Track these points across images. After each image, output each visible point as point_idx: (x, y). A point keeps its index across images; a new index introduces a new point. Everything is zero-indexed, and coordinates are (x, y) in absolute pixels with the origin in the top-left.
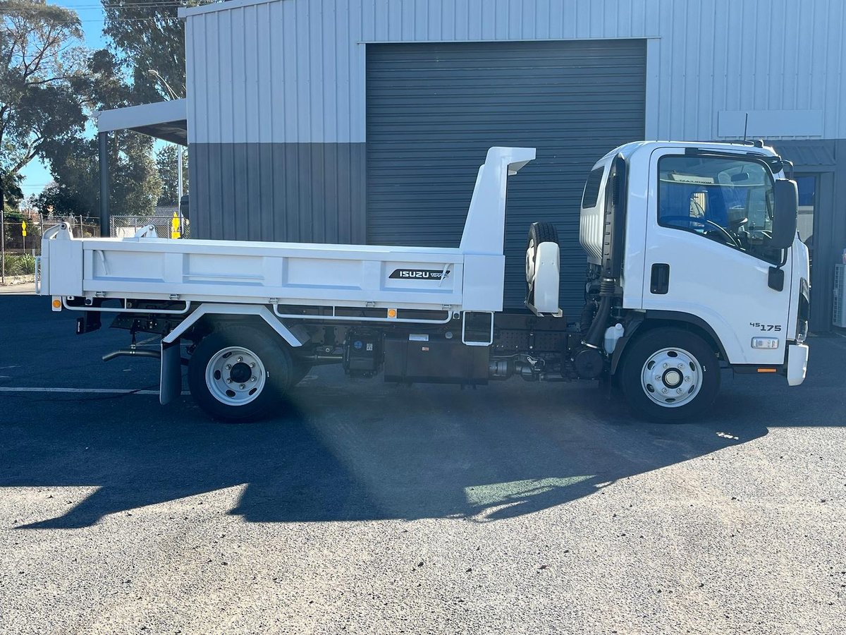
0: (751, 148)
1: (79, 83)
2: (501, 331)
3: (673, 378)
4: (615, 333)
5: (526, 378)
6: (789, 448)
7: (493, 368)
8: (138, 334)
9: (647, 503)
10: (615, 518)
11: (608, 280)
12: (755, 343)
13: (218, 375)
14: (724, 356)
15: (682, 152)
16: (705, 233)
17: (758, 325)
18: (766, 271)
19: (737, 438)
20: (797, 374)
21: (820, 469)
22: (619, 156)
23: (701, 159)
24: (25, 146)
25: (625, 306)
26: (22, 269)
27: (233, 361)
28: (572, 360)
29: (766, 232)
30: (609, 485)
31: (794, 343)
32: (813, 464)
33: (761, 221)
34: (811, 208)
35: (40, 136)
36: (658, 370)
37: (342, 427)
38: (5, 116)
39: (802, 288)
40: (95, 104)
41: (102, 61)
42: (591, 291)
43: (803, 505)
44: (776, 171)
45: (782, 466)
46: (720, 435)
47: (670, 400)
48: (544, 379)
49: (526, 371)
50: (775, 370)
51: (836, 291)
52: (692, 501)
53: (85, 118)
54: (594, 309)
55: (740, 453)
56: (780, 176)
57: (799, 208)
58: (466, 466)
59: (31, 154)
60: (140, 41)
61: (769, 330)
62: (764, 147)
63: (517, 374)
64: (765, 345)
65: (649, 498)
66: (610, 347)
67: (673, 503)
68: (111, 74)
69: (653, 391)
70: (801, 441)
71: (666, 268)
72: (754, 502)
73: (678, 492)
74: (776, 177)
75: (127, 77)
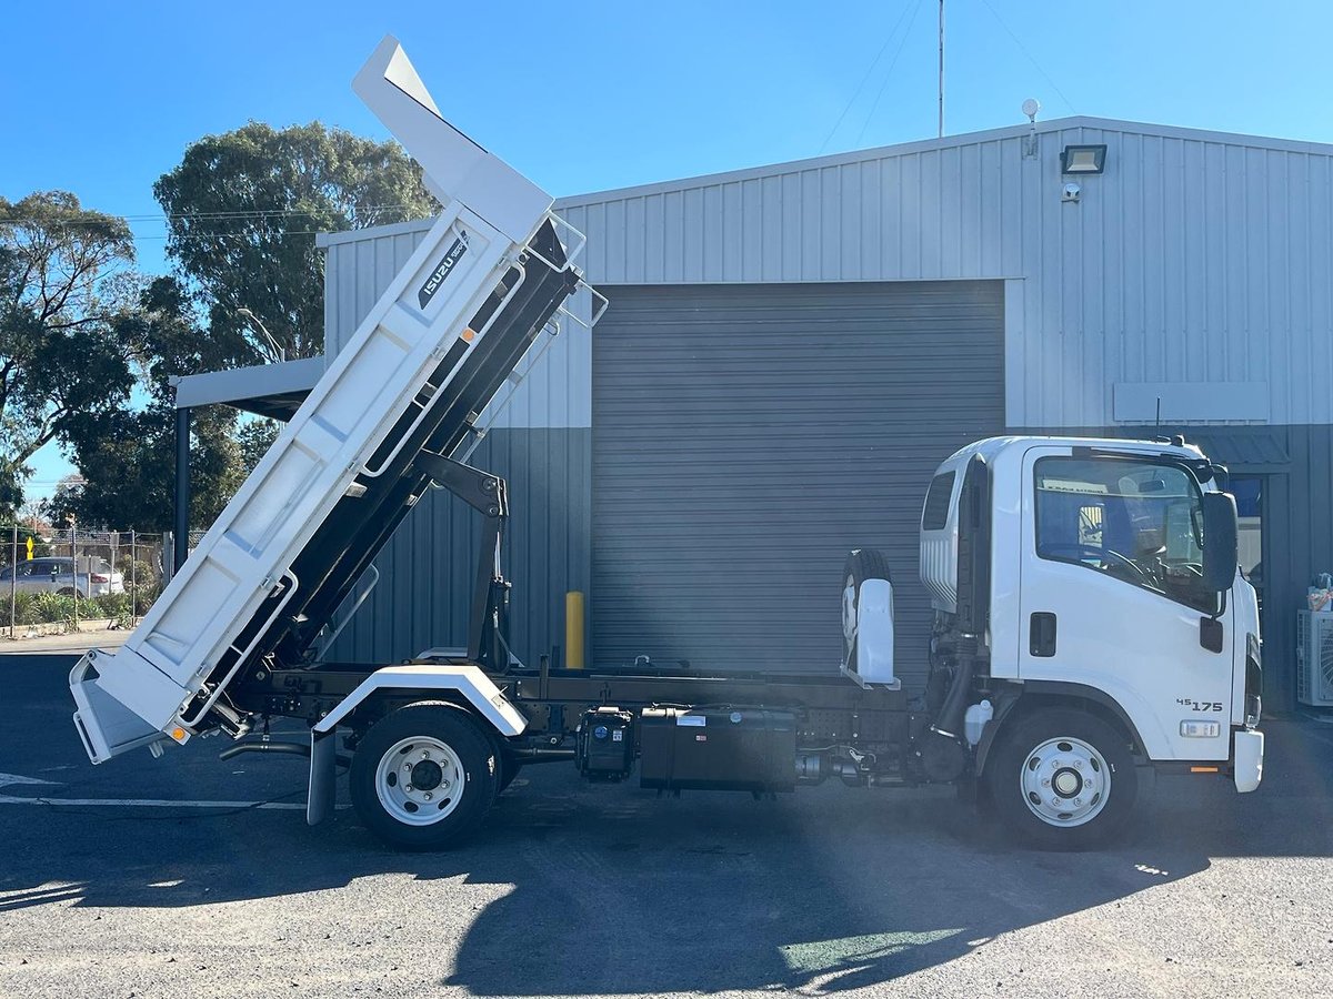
0: (1166, 446)
1: (127, 327)
2: (811, 711)
3: (1067, 783)
4: (980, 714)
5: (848, 781)
6: (1245, 887)
7: (800, 766)
8: (274, 720)
9: (1045, 967)
10: (1000, 988)
11: (967, 636)
12: (1186, 729)
13: (392, 779)
14: (1140, 748)
15: (1068, 452)
16: (1105, 567)
17: (1188, 702)
18: (1197, 624)
19: (1165, 873)
20: (1249, 774)
21: (1290, 918)
22: (977, 458)
23: (1094, 463)
24: (38, 422)
25: (995, 674)
26: (41, 615)
27: (416, 757)
28: (918, 754)
29: (1192, 566)
30: (988, 942)
31: (1243, 728)
32: (1282, 912)
33: (1184, 550)
34: (1257, 520)
35: (62, 407)
36: (1045, 771)
37: (580, 858)
38: (10, 376)
39: (1249, 648)
40: (149, 357)
41: (163, 294)
42: (940, 651)
43: (1270, 970)
44: (1204, 480)
45: (1236, 913)
46: (1140, 869)
47: (1065, 816)
48: (876, 784)
49: (849, 771)
50: (1216, 770)
51: (1301, 651)
52: (1109, 964)
53: (132, 380)
54: (947, 678)
55: (1172, 895)
56: (1210, 488)
57: (1239, 521)
58: (774, 915)
59: (46, 434)
60: (221, 264)
61: (1205, 709)
62: (1186, 446)
63: (834, 775)
64: (1200, 732)
65: (1046, 959)
66: (973, 736)
67: (1081, 967)
68: (176, 312)
69: (1038, 802)
70: (1261, 877)
71: (1051, 618)
72: (1196, 965)
73: (1087, 951)
74: (1204, 488)
75: (200, 317)
